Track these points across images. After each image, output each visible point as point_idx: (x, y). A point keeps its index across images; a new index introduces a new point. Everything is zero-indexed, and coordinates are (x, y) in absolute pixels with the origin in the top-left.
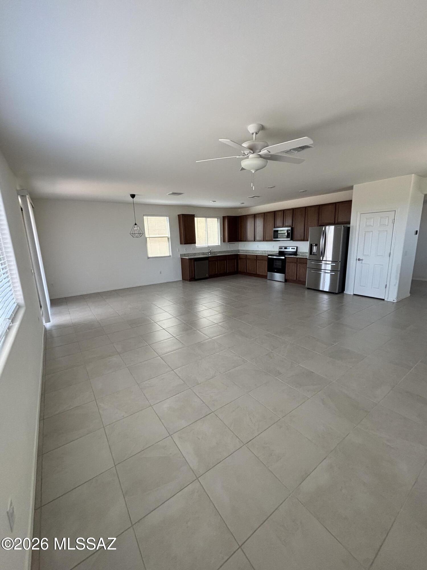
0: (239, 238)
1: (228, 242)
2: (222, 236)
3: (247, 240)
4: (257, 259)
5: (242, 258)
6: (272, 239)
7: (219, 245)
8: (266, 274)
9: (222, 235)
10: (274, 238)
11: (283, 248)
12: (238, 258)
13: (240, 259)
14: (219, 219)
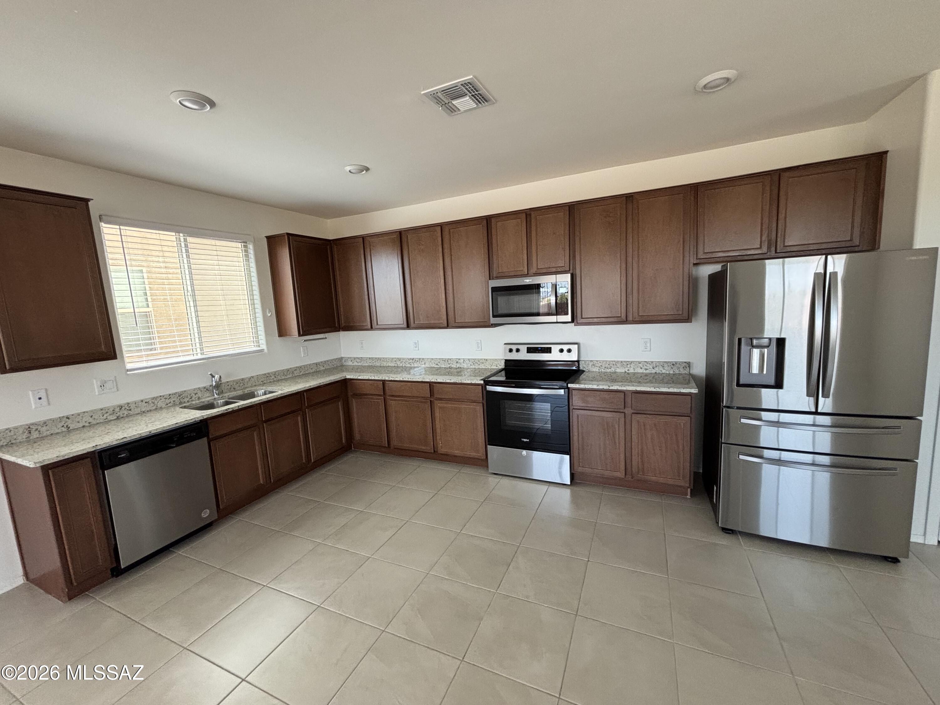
0: (342, 318)
1: (300, 335)
2: (271, 313)
3: (374, 325)
4: (436, 396)
5: (366, 395)
6: (489, 319)
7: (262, 351)
8: (481, 455)
9: (270, 311)
10: (494, 316)
11: (524, 349)
12: (350, 394)
13: (359, 396)
14: (251, 247)
